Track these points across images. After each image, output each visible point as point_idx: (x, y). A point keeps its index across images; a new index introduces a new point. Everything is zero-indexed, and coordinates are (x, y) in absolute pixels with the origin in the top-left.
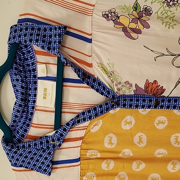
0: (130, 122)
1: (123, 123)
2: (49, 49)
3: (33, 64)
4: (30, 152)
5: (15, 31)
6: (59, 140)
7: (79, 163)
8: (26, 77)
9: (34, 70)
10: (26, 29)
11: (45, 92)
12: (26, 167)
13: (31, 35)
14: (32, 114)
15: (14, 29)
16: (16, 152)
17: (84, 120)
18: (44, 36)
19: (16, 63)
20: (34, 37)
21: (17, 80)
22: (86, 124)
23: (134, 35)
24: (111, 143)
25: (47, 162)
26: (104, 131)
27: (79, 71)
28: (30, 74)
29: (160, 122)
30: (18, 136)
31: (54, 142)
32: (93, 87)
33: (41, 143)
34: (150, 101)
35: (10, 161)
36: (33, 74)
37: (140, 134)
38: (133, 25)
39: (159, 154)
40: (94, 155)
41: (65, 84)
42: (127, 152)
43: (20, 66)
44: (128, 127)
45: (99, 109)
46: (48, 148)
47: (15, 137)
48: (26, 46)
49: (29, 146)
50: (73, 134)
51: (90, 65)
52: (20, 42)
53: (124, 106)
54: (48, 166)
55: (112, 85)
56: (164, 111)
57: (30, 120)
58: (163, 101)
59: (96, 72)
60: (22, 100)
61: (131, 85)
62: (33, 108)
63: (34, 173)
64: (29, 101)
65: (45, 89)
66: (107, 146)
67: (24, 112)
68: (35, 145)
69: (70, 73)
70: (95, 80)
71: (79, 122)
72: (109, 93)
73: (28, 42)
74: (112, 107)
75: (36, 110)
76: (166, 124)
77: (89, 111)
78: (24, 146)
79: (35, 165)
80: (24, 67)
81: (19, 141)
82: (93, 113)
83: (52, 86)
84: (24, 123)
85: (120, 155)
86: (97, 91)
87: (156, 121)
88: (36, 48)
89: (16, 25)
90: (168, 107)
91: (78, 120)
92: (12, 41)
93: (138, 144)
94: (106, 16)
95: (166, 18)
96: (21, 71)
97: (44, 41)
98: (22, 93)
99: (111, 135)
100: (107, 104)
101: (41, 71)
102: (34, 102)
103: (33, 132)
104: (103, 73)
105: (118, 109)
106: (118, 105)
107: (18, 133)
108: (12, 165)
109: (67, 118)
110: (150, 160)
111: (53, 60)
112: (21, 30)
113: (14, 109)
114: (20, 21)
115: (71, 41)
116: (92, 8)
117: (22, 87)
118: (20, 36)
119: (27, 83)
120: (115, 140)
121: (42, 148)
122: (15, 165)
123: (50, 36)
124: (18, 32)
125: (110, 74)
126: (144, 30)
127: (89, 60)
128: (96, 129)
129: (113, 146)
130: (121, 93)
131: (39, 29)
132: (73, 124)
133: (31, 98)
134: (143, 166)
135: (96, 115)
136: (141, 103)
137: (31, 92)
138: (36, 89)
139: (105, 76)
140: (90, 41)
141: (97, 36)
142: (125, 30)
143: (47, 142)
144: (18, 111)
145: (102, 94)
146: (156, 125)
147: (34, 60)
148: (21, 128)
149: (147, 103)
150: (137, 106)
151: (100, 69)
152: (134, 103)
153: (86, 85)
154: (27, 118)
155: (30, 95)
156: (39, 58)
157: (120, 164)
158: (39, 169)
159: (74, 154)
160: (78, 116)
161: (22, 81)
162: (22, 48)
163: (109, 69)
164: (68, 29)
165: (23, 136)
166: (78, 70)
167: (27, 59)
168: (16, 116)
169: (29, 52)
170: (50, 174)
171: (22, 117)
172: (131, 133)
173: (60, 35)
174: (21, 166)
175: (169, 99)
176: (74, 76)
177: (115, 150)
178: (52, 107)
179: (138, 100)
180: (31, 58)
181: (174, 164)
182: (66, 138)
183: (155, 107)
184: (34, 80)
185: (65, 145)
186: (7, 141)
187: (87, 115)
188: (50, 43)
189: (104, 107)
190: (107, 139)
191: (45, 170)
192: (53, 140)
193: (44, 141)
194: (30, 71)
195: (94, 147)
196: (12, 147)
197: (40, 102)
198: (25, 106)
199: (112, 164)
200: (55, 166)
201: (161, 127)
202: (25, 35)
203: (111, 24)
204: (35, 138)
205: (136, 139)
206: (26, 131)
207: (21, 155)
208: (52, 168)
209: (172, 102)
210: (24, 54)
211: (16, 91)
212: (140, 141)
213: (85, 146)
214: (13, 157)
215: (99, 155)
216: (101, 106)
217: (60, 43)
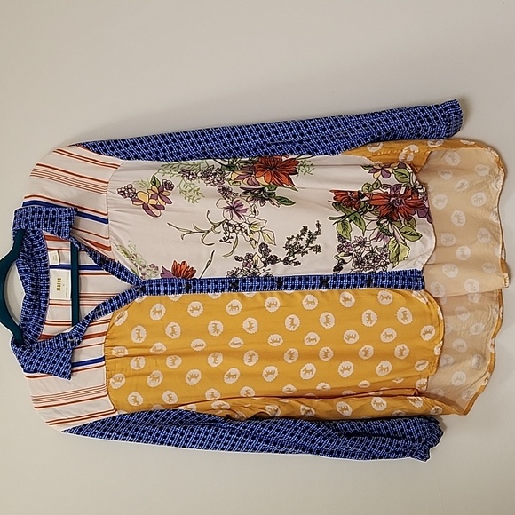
0: (161, 311)
1: (152, 313)
2: (59, 233)
3: (43, 251)
4: (45, 353)
5: (21, 216)
6: (77, 336)
7: (104, 363)
8: (36, 267)
9: (45, 258)
10: (33, 213)
11: (59, 283)
12: (42, 372)
13: (39, 219)
14: (45, 309)
15: (19, 214)
16: (28, 355)
17: (106, 312)
18: (54, 220)
19: (23, 251)
20: (42, 222)
21: (26, 271)
22: (109, 315)
23: (156, 212)
24: (139, 337)
25: (66, 364)
26: (131, 324)
27: (96, 255)
28: (40, 263)
29: (194, 309)
30: (29, 336)
31: (73, 339)
32: (113, 273)
33: (58, 341)
34: (180, 285)
35: (23, 366)
36: (44, 262)
37: (172, 324)
38: (153, 202)
39: (197, 346)
40: (121, 352)
41: (82, 271)
42: (160, 346)
43: (28, 254)
44: (158, 317)
45: (121, 298)
46: (66, 346)
47: (26, 338)
48: (34, 232)
49: (44, 345)
50: (94, 329)
51: (109, 249)
52: (27, 228)
53: (151, 292)
54: (67, 367)
55: (135, 269)
56: (198, 294)
57: (44, 316)
58: (194, 284)
59: (116, 255)
60: (32, 293)
61: (157, 268)
62: (46, 302)
63: (52, 378)
64: (41, 294)
65: (58, 279)
66: (135, 340)
67: (35, 307)
68: (51, 344)
69: (86, 260)
70: (115, 265)
71: (100, 314)
72: (132, 279)
73: (36, 228)
74: (138, 294)
75: (49, 304)
76: (201, 310)
77: (111, 301)
78: (37, 347)
79: (52, 368)
80: (32, 255)
81: (32, 342)
82: (115, 303)
83: (66, 275)
84: (36, 321)
85: (151, 350)
86: (119, 277)
87: (190, 308)
88: (44, 232)
89: (21, 209)
90: (201, 291)
91: (99, 311)
92: (17, 227)
93: (171, 336)
94: (122, 193)
95: (190, 191)
96: (29, 260)
97: (53, 226)
98: (32, 286)
99: (140, 327)
100: (130, 291)
101: (53, 258)
102: (47, 295)
103: (47, 330)
104: (123, 256)
105: (145, 297)
106: (144, 292)
107: (30, 332)
108: (25, 371)
109: (86, 311)
110: (187, 354)
111: (66, 245)
112: (27, 214)
113: (23, 304)
114: (25, 204)
115: (84, 223)
116: (106, 185)
117: (32, 279)
118: (26, 222)
119: (37, 273)
120: (143, 333)
121: (59, 347)
122: (28, 371)
123: (60, 220)
124: (24, 216)
125: (132, 258)
126: (167, 206)
127: (106, 243)
128: (122, 320)
129: (143, 340)
130: (147, 278)
131: (47, 213)
132: (93, 317)
133: (42, 291)
134: (179, 361)
135: (120, 305)
136: (169, 287)
137: (43, 284)
138: (48, 280)
139: (127, 260)
140: (106, 221)
141: (113, 215)
142: (145, 207)
143: (65, 339)
144: (29, 307)
145: (125, 280)
146: (190, 313)
147: (43, 247)
148: (33, 326)
149: (176, 287)
150: (166, 292)
151: (120, 252)
152: (162, 288)
153: (105, 272)
154: (39, 314)
155: (41, 287)
156: (50, 244)
157: (152, 360)
158: (58, 373)
159: (98, 352)
160: (98, 308)
161: (32, 271)
162: (29, 234)
163: (131, 252)
164: (79, 210)
165: (36, 336)
166: (93, 255)
167: (36, 246)
168: (27, 313)
169: (38, 238)
170: (70, 377)
171: (33, 313)
172: (162, 324)
173: (70, 219)
174: (35, 371)
175: (201, 282)
176: (91, 262)
177: (144, 345)
178: (68, 298)
179: (166, 285)
180: (41, 244)
181: (215, 357)
182: (86, 334)
183: (187, 292)
184: (45, 269)
185: (85, 342)
186: (17, 342)
187: (109, 306)
188: (60, 227)
189: (128, 295)
190: (134, 333)
191: (64, 373)
192: (71, 338)
193: (61, 339)
194: (40, 259)
195: (120, 344)
196: (24, 349)
197: (54, 295)
198: (37, 300)
199: (143, 361)
200: (75, 368)
201: (196, 314)
202: (32, 220)
203: (129, 201)
204: (50, 337)
205: (168, 330)
206: (39, 330)
207: (35, 357)
208: (72, 372)
209: (205, 285)
210: (32, 240)
211: (25, 284)
212: (173, 332)
213: (109, 343)
214: (25, 360)
216: (124, 294)
217: (70, 226)
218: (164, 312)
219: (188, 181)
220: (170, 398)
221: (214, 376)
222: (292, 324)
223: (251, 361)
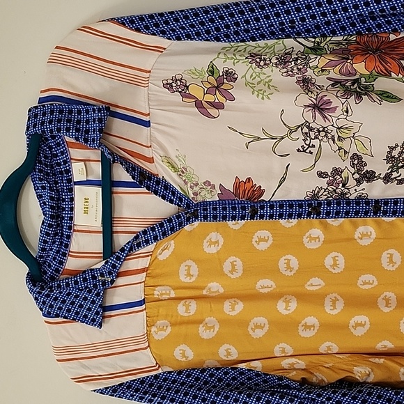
0: (217, 242)
1: (205, 244)
2: (86, 141)
3: (65, 162)
4: (69, 294)
5: (36, 116)
6: (110, 273)
7: (144, 307)
8: (56, 183)
9: (68, 171)
10: (52, 112)
11: (87, 204)
12: (65, 317)
13: (59, 121)
14: (69, 237)
15: (34, 114)
16: (48, 296)
17: (147, 242)
18: (79, 122)
19: (40, 162)
20: (64, 125)
21: (44, 188)
22: (151, 247)
23: (213, 111)
24: (189, 275)
25: (95, 308)
26: (178, 258)
27: (134, 169)
28: (62, 178)
29: (261, 240)
30: (49, 271)
31: (104, 277)
32: (156, 193)
33: (85, 280)
34: (244, 208)
35: (41, 309)
36: (66, 177)
37: (232, 259)
38: (210, 98)
39: (263, 287)
40: (166, 294)
41: (116, 189)
42: (215, 287)
43: (47, 166)
44: (213, 250)
45: (167, 225)
46: (95, 286)
47: (45, 273)
48: (53, 137)
49: (68, 285)
50: (132, 264)
51: (151, 160)
52: (44, 132)
53: (205, 218)
54: (97, 313)
55: (184, 187)
56: (266, 222)
57: (67, 246)
58: (262, 207)
59: (160, 169)
60: (52, 217)
61: (214, 187)
62: (70, 228)
63: (78, 325)
64: (63, 218)
65: (85, 199)
66: (184, 279)
67: (56, 234)
68: (76, 282)
69: (121, 174)
70: (158, 182)
71: (139, 245)
72: (181, 200)
73: (55, 133)
74: (188, 220)
75: (74, 230)
76: (270, 242)
77: (153, 229)
78: (59, 286)
79: (77, 313)
80: (52, 167)
81: (53, 279)
82: (158, 231)
83: (96, 193)
84: (58, 252)
85: (204, 292)
86: (164, 197)
87: (255, 238)
88: (67, 139)
89: (36, 107)
90: (271, 217)
91: (138, 241)
92: (32, 131)
93: (230, 275)
94: (168, 86)
95: (259, 83)
96: (48, 174)
97: (77, 130)
98: (52, 207)
99: (189, 262)
100: (178, 217)
101: (78, 172)
102: (71, 219)
103: (72, 264)
104: (170, 170)
105: (197, 223)
106: (197, 217)
107: (50, 266)
108: (44, 315)
109: (122, 240)
110: (250, 297)
111: (95, 154)
112: (44, 114)
113: (41, 231)
114: (41, 100)
115: (118, 126)
116: (147, 75)
117: (52, 198)
118: (42, 124)
119: (58, 191)
120: (195, 270)
121: (86, 287)
122: (48, 315)
123: (87, 122)
124: (40, 117)
125: (181, 172)
126: (227, 104)
127: (147, 153)
128: (167, 254)
129: (193, 279)
130: (200, 199)
131: (70, 112)
132: (131, 249)
133: (65, 214)
134: (240, 306)
135: (164, 234)
136: (229, 212)
137: (66, 205)
138: (72, 200)
139: (174, 175)
140: (147, 124)
141: (157, 116)
142: (199, 105)
143: (94, 277)
144: (48, 234)
145: (171, 202)
146: (255, 245)
147: (66, 157)
148: (54, 259)
149: (238, 211)
150: (224, 218)
151: (165, 165)
152: (219, 212)
153: (145, 190)
154: (62, 243)
155: (64, 209)
156: (75, 153)
157: (205, 305)
158: (84, 319)
159: (136, 294)
160: (137, 237)
161: (51, 189)
162: (47, 139)
163: (179, 164)
164: (112, 109)
165: (57, 271)
166: (131, 168)
167: (56, 156)
168: (45, 242)
169: (59, 144)
170: (100, 325)
171: (54, 243)
172: (219, 259)
173: (100, 120)
174: (57, 316)
175: (272, 205)
176: (127, 177)
177: (196, 284)
178: (97, 224)
179: (224, 209)
180: (62, 153)
181: (287, 302)
182: (121, 270)
183: (252, 218)
184: (68, 186)
185: (120, 281)
186: (33, 279)
187: (150, 234)
188: (87, 132)
189: (176, 221)
190: (183, 269)
191: (93, 320)
192: (102, 275)
193: (89, 276)
194: (61, 173)
195: (165, 283)
196: (42, 288)
197: (80, 219)
198: (58, 225)
199: (193, 306)
200: (107, 313)
201: (263, 246)
202: (50, 122)
203: (177, 97)
204: (75, 273)
205: (227, 267)
206: (61, 263)
207: (56, 299)
208: (104, 317)
209: (277, 210)
210: (50, 148)
211: (43, 204)
212: (233, 270)
213: (151, 282)
214: (44, 303)
215: (173, 295)
216: (170, 220)
217: (101, 131)
218: (221, 242)
219: (258, 70)
220: (227, 352)
221: (286, 327)
222: (391, 261)
223: (335, 308)
